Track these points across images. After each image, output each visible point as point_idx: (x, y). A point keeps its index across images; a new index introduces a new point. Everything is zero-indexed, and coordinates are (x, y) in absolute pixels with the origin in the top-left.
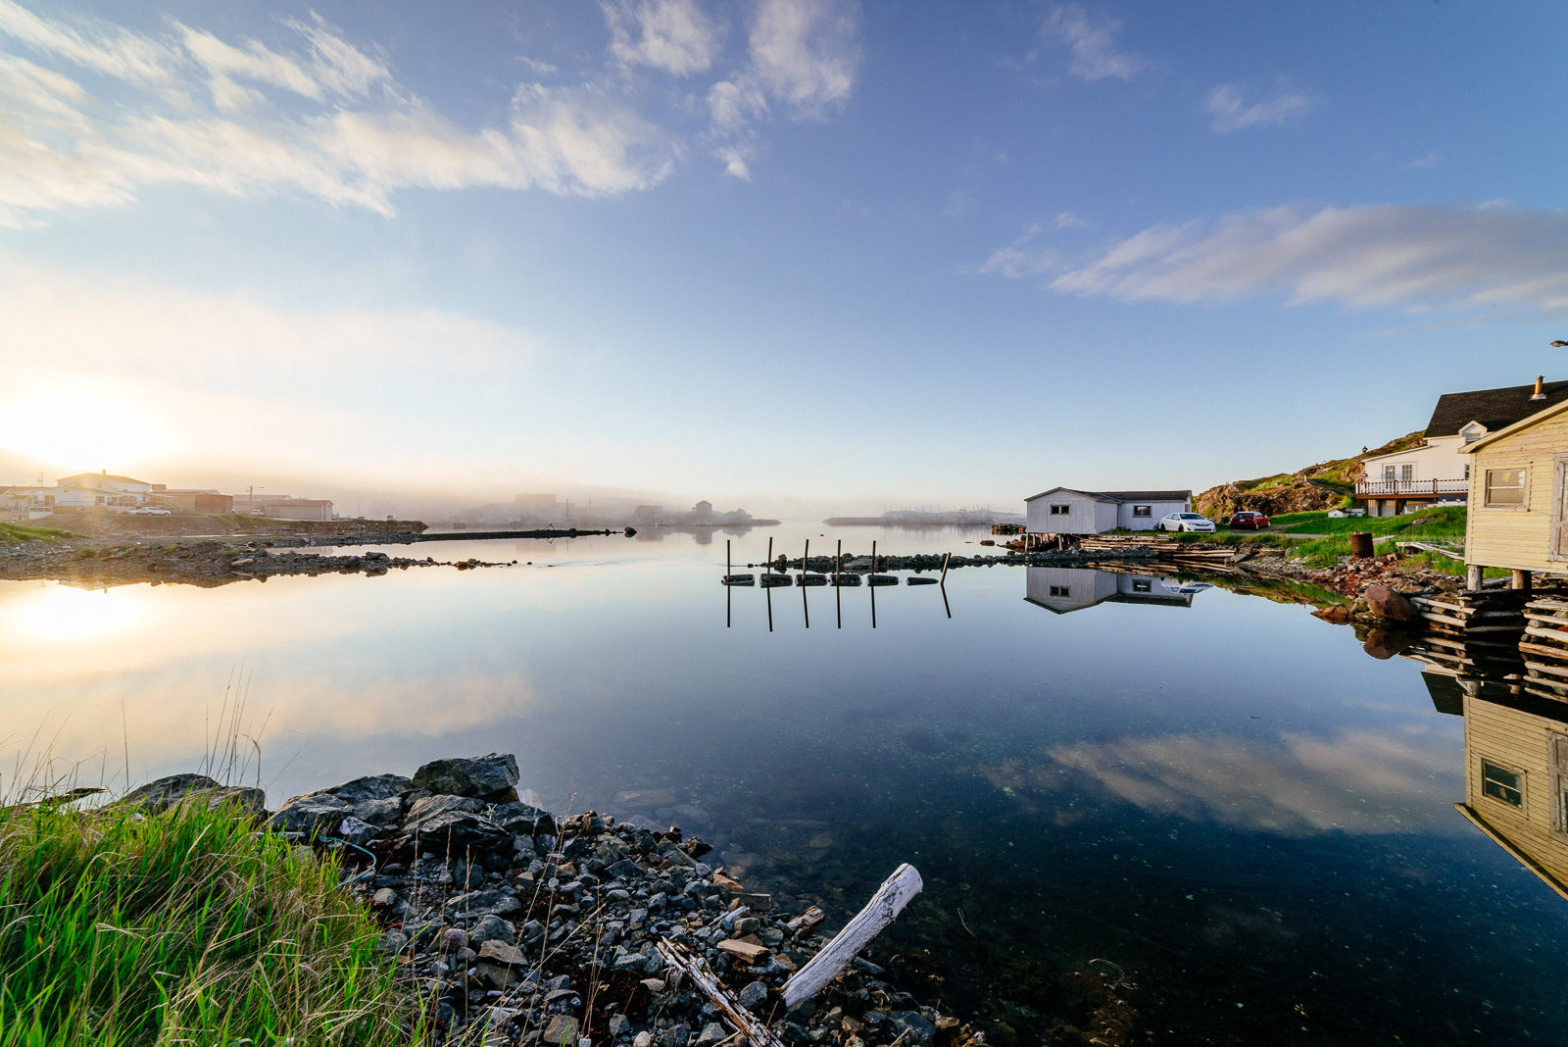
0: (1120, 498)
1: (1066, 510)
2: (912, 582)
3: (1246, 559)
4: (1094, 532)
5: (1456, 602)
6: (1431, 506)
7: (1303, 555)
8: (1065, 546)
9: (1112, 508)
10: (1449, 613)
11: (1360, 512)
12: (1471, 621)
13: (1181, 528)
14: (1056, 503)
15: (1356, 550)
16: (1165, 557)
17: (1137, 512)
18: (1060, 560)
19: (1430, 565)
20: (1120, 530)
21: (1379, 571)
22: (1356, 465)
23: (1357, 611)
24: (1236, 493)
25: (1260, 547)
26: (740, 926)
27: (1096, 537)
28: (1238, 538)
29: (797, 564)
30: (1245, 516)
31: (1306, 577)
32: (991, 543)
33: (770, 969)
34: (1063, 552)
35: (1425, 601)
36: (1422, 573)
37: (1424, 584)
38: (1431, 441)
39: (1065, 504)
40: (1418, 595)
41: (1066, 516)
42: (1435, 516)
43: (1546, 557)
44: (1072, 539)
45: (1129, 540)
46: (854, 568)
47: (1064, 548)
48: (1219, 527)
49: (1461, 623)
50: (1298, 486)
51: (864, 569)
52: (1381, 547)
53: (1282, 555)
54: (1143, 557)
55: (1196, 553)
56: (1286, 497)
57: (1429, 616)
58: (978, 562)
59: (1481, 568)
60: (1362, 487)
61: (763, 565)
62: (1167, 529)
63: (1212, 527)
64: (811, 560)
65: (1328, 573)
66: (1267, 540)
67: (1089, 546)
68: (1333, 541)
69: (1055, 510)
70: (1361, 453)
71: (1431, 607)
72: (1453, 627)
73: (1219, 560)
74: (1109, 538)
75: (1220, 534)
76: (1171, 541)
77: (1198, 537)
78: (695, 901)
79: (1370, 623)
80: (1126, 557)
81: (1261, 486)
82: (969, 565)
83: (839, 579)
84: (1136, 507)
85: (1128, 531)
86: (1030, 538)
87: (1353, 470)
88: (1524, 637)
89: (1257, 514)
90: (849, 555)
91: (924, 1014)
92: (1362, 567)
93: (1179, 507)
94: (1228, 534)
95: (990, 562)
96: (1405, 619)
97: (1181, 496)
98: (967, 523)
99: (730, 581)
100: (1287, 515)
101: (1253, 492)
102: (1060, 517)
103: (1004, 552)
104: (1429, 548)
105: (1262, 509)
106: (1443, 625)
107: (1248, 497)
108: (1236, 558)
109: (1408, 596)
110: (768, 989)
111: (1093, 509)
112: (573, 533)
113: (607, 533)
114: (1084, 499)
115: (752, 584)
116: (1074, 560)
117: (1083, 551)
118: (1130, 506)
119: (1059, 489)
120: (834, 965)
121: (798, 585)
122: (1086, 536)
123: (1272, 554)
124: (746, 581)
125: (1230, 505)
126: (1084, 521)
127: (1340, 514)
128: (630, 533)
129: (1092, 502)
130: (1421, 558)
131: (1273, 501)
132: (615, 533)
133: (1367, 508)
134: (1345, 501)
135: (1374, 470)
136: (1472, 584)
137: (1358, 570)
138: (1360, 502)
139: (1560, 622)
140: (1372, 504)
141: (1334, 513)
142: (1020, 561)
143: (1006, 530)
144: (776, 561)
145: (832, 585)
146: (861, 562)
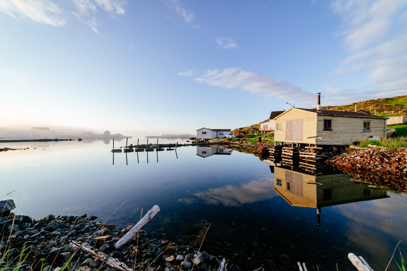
0: (217, 131)
1: (205, 133)
2: (168, 150)
3: (241, 143)
4: (211, 138)
5: (273, 148)
6: (270, 133)
7: (250, 142)
8: (205, 141)
9: (215, 133)
10: (272, 151)
11: (260, 134)
12: (275, 152)
13: (229, 137)
14: (203, 131)
15: (259, 141)
16: (226, 144)
17: (220, 134)
18: (204, 145)
19: (270, 143)
20: (217, 138)
21: (262, 144)
22: (259, 125)
23: (258, 151)
24: (239, 130)
25: (243, 141)
26: (103, 233)
27: (212, 139)
28: (239, 139)
29: (136, 147)
30: (241, 135)
31: (251, 146)
32: (189, 141)
33: (112, 241)
34: (205, 143)
35: (268, 149)
36: (269, 145)
37: (269, 146)
38: (270, 120)
39: (205, 132)
40: (268, 148)
41: (205, 134)
42: (271, 135)
43: (285, 139)
44: (207, 140)
45: (219, 140)
46: (152, 147)
47: (205, 142)
48: (236, 137)
49: (273, 152)
50: (250, 129)
51: (155, 147)
52: (263, 140)
53: (247, 142)
54: (222, 144)
55: (232, 142)
56: (248, 131)
57: (269, 151)
58: (185, 145)
59: (276, 142)
60: (260, 129)
61: (125, 147)
62: (226, 137)
63: (235, 137)
64: (140, 145)
65: (254, 145)
66: (244, 139)
67: (210, 141)
68: (255, 139)
69: (203, 133)
70: (260, 123)
71: (269, 150)
72: (273, 153)
73: (236, 144)
74: (215, 139)
75: (236, 138)
76: (227, 140)
77: (232, 139)
78: (88, 230)
79: (260, 153)
80: (218, 144)
81: (244, 129)
82: (183, 146)
83: (148, 150)
84: (220, 133)
85: (218, 138)
86: (198, 140)
87: (259, 126)
88: (282, 154)
89: (243, 134)
90: (151, 144)
91: (159, 242)
92: (260, 144)
93: (228, 133)
94: (238, 138)
95: (188, 145)
96: (266, 152)
97: (229, 130)
98: (183, 137)
99: (114, 151)
100: (248, 135)
101: (242, 130)
102: (204, 135)
103: (191, 143)
104: (270, 140)
105: (244, 134)
106: (271, 153)
107: (241, 131)
108: (239, 143)
109: (266, 148)
110: (110, 245)
111: (211, 133)
112: (56, 140)
113: (71, 140)
114: (210, 130)
115: (121, 152)
116: (207, 144)
117: (209, 142)
118: (219, 132)
119: (204, 128)
120: (132, 234)
121: (136, 152)
122: (210, 139)
123: (245, 142)
124: (119, 151)
125: (238, 133)
126: (209, 136)
127: (257, 134)
128: (80, 140)
129: (211, 131)
130: (268, 142)
131: (245, 132)
132: (74, 140)
133: (261, 133)
134: (258, 132)
135: (262, 126)
136: (275, 145)
137: (259, 145)
138: (260, 132)
139: (286, 151)
140: (262, 132)
141: (256, 134)
142: (195, 145)
143: (192, 139)
144: (129, 146)
145: (146, 151)
146: (155, 146)
